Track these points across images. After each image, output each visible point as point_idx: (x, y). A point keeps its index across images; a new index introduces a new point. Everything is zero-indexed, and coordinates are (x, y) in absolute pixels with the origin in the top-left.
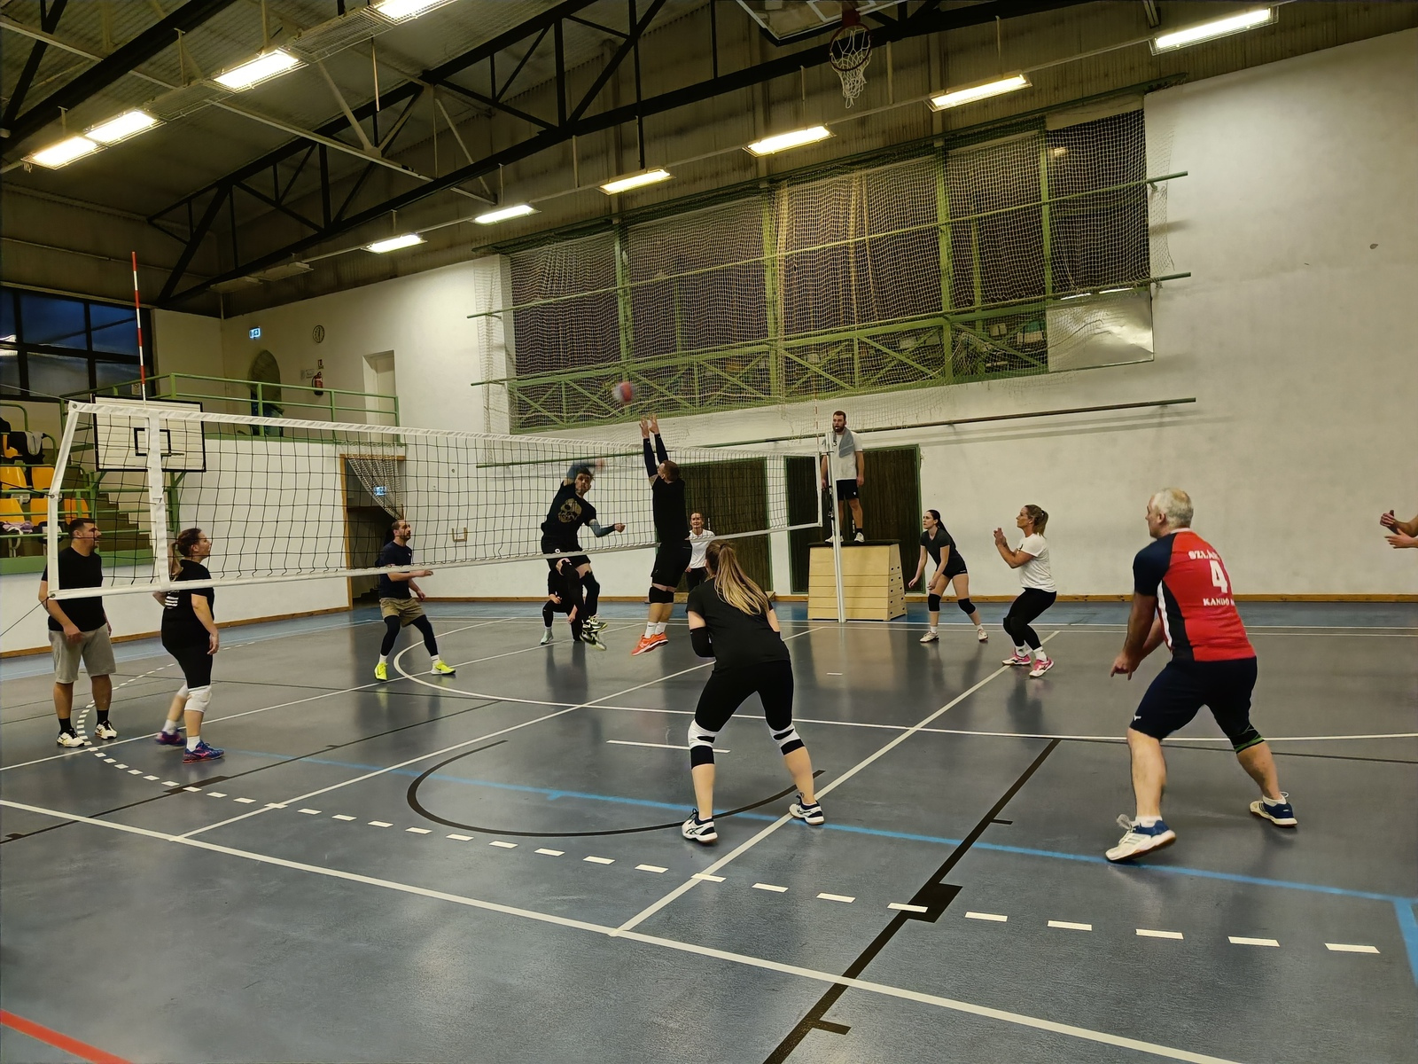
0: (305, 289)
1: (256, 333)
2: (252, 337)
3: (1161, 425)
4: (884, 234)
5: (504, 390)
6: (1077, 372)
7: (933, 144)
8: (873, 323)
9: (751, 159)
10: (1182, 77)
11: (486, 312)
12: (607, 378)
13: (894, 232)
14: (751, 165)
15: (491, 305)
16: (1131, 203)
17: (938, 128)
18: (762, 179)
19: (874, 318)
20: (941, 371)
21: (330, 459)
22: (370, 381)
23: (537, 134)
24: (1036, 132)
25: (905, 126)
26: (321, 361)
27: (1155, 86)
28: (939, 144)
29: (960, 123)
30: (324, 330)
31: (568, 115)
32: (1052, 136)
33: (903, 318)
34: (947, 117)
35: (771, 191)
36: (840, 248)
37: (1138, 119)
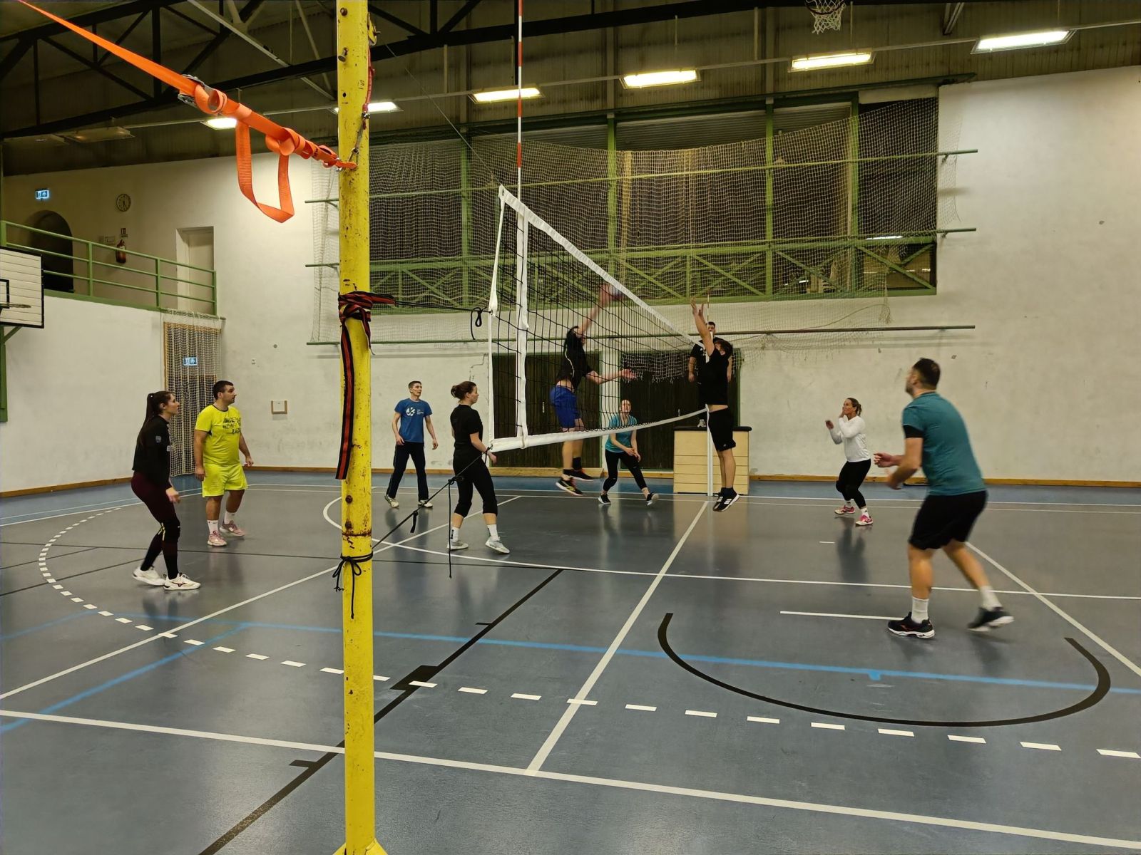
0: (108, 155)
1: (43, 195)
2: (39, 198)
3: (939, 345)
4: (720, 171)
5: (336, 273)
6: (875, 299)
7: (765, 101)
8: (706, 244)
9: (597, 92)
10: (969, 77)
11: (325, 198)
12: (447, 270)
13: (729, 170)
14: (597, 97)
15: (329, 192)
16: (924, 170)
17: (769, 88)
18: (610, 110)
19: (706, 240)
20: (762, 288)
21: (154, 326)
22: (183, 253)
23: (407, 39)
24: (848, 104)
25: (739, 84)
26: (124, 229)
27: (949, 80)
28: (770, 102)
29: (787, 87)
30: (129, 199)
31: (440, 26)
32: (864, 109)
33: (732, 242)
34: (776, 80)
35: (616, 121)
36: (681, 178)
37: (933, 104)
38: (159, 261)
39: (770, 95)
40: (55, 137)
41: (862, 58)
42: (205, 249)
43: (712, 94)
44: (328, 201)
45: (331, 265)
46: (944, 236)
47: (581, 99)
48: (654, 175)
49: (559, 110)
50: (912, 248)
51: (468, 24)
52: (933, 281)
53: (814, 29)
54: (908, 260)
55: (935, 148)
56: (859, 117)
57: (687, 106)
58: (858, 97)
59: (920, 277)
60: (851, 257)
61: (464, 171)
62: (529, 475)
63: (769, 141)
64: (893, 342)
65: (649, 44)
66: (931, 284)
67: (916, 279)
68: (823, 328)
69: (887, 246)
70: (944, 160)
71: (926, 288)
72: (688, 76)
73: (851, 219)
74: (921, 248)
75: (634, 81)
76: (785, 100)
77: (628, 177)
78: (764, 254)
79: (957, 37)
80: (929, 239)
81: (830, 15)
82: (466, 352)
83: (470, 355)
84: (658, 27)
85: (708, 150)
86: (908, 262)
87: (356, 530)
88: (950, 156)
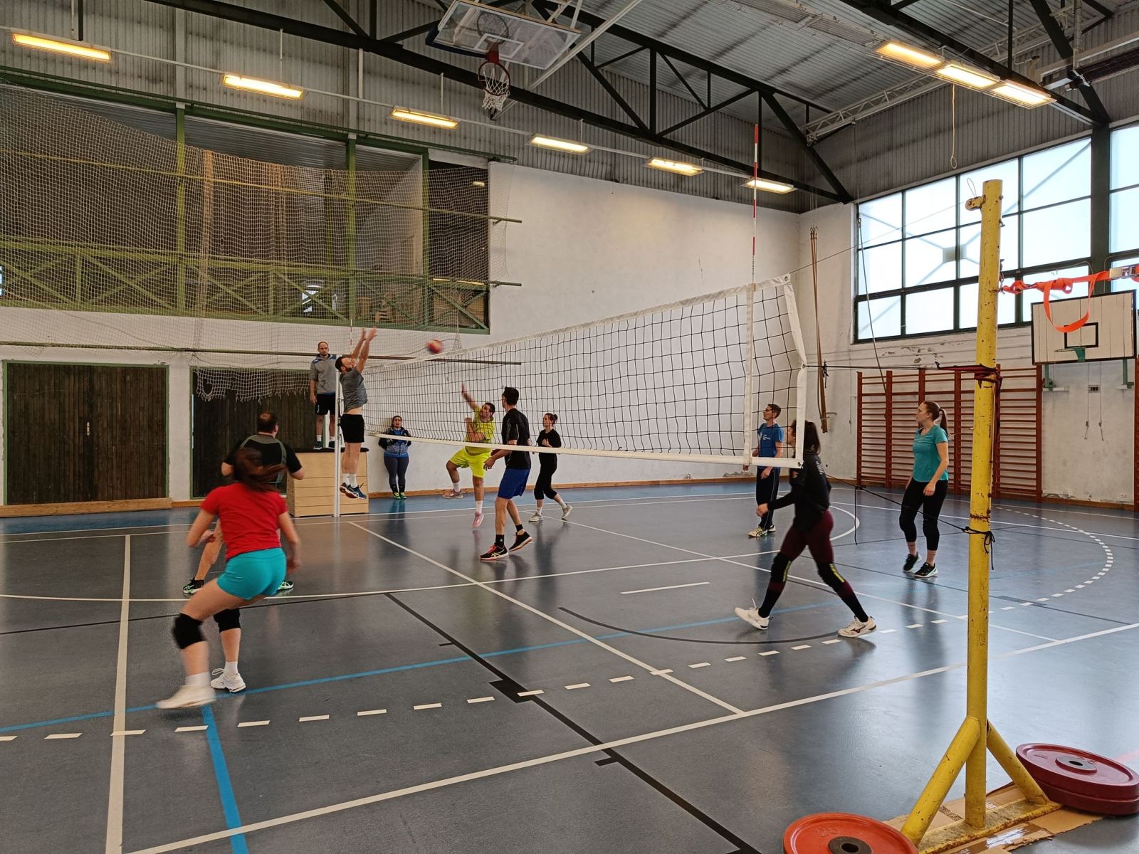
6: (447, 333)
7: (347, 135)
9: (164, 74)
10: (512, 160)
16: (478, 228)
17: (352, 124)
18: (180, 100)
20: (347, 315)
24: (416, 156)
25: (321, 111)
27: (496, 158)
28: (352, 137)
29: (366, 127)
32: (434, 165)
34: (357, 118)
35: (184, 114)
36: (269, 191)
37: (483, 175)
39: (353, 131)
43: (297, 115)
46: (496, 286)
48: (240, 183)
50: (477, 292)
52: (487, 323)
54: (469, 302)
55: (487, 211)
56: (430, 172)
58: (428, 154)
59: (477, 319)
63: (353, 174)
65: (225, 42)
66: (485, 325)
67: (474, 319)
68: (405, 356)
70: (495, 224)
71: (482, 328)
76: (367, 139)
77: (209, 179)
79: (500, 125)
80: (483, 287)
86: (468, 305)
88: (502, 222)
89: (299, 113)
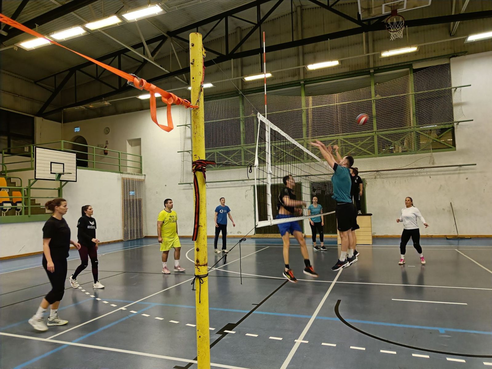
0: (101, 113)
1: (77, 130)
3: (459, 173)
4: (351, 102)
5: (190, 155)
6: (427, 154)
7: (370, 71)
8: (347, 134)
9: (296, 73)
10: (465, 53)
11: (185, 124)
12: (235, 151)
13: (355, 101)
14: (296, 75)
15: (186, 122)
16: (446, 95)
17: (372, 65)
18: (302, 80)
19: (346, 132)
20: (373, 152)
21: (118, 179)
22: (129, 149)
23: (216, 58)
24: (408, 69)
25: (358, 65)
26: (107, 141)
27: (454, 55)
28: (372, 71)
29: (379, 64)
30: (109, 129)
31: (230, 51)
32: (415, 71)
33: (359, 132)
34: (374, 62)
35: (304, 85)
36: (334, 106)
37: (448, 66)
38: (120, 153)
39: (372, 68)
40: (82, 107)
41: (413, 49)
42: (138, 147)
43: (346, 70)
44: (186, 125)
45: (188, 151)
46: (458, 124)
47: (289, 76)
48: (322, 106)
49: (280, 81)
50: (443, 130)
51: (241, 49)
52: (454, 145)
53: (391, 38)
54: (441, 135)
55: (450, 85)
56: (414, 75)
57: (335, 76)
58: (412, 66)
59: (448, 143)
60: (414, 135)
61: (241, 110)
62: (272, 237)
63: (373, 88)
64: (437, 173)
65: (318, 51)
66: (453, 146)
67: (445, 144)
68: (402, 168)
69: (431, 130)
70: (455, 90)
71: (451, 148)
72: (335, 63)
73: (412, 118)
74: (447, 130)
75: (312, 67)
76: (378, 70)
77: (311, 107)
78: (373, 137)
79: (457, 36)
80: (451, 126)
81: (398, 32)
82: (244, 185)
83: (245, 186)
84: (321, 44)
85: (345, 94)
86: (441, 137)
87: (201, 263)
88: (458, 88)
89: (348, 69)
